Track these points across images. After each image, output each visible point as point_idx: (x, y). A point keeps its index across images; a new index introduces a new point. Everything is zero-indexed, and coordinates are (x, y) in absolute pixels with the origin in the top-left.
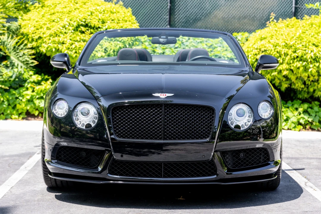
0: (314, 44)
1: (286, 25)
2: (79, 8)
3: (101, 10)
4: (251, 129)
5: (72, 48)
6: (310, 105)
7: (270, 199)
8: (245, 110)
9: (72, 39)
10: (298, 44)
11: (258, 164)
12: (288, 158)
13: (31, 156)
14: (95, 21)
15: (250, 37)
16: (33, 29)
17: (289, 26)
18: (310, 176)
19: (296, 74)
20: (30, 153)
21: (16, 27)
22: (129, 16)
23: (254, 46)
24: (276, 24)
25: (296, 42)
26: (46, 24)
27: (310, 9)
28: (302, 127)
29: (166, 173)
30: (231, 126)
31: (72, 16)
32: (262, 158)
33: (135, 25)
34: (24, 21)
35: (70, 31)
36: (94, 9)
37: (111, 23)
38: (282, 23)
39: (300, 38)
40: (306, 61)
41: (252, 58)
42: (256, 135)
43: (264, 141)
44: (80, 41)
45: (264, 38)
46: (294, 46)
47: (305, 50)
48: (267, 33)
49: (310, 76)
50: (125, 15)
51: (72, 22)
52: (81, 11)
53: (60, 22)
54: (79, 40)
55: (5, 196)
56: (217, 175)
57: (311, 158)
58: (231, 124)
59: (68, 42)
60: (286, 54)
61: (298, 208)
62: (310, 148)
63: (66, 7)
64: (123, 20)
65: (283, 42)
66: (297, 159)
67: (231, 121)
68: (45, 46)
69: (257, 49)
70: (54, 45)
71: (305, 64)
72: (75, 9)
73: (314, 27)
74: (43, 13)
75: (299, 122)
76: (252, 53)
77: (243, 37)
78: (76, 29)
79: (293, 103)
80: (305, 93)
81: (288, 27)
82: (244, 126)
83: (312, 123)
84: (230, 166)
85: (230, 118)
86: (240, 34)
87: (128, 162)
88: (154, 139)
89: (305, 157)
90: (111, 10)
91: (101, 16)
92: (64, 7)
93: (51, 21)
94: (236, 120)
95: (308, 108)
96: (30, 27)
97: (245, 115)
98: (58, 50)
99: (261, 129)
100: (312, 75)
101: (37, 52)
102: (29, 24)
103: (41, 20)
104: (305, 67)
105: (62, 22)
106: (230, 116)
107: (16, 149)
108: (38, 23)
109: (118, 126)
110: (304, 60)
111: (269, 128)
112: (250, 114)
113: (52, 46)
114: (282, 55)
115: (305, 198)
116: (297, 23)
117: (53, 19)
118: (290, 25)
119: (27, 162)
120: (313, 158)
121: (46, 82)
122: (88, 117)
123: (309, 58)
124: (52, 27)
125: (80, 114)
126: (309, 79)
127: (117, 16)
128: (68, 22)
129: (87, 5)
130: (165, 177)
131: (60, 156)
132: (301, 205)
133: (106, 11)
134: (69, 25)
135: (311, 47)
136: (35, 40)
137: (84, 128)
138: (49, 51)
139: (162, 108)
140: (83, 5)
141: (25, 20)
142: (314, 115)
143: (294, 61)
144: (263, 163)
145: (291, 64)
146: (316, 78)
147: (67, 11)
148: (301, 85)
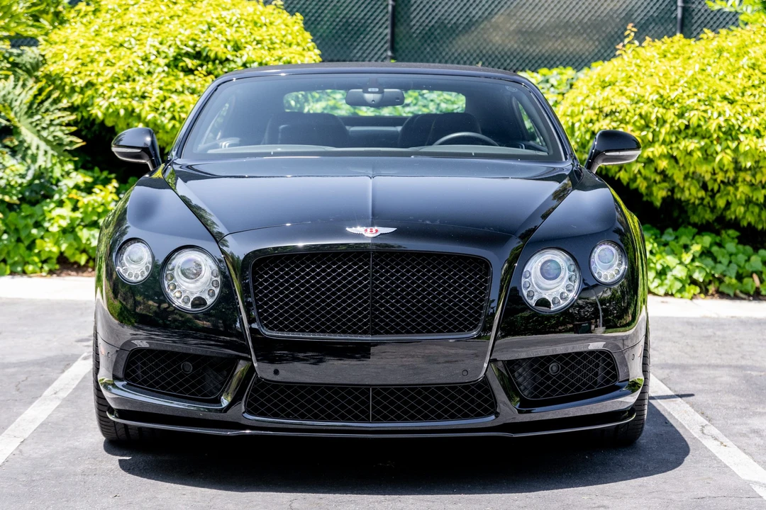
0: (725, 98)
1: (661, 51)
2: (180, 13)
3: (231, 20)
4: (576, 306)
5: (164, 108)
6: (718, 239)
7: (620, 468)
8: (561, 264)
9: (164, 88)
10: (688, 96)
11: (591, 387)
12: (663, 366)
13: (68, 365)
14: (219, 46)
15: (578, 79)
16: (74, 63)
17: (669, 55)
18: (712, 409)
19: (683, 165)
20: (67, 356)
21: (35, 58)
22: (298, 32)
23: (587, 101)
24: (638, 49)
25: (683, 92)
26: (105, 53)
27: (719, 10)
28: (698, 290)
29: (379, 412)
30: (529, 301)
31: (165, 33)
32: (601, 374)
33: (311, 53)
34: (53, 46)
35: (160, 69)
36: (215, 16)
37: (254, 49)
38: (653, 49)
39: (694, 83)
40: (708, 136)
41: (583, 129)
42: (588, 320)
43: (604, 332)
44: (183, 92)
45: (612, 84)
46: (680, 101)
47: (705, 111)
48: (618, 70)
49: (717, 170)
50: (287, 30)
51: (163, 48)
52: (185, 21)
53: (137, 47)
54: (181, 89)
55: (7, 464)
56: (497, 414)
57: (717, 367)
58: (528, 296)
59: (156, 94)
60: (661, 121)
61: (682, 490)
62: (716, 341)
63: (149, 13)
64: (282, 42)
65: (655, 93)
66: (683, 367)
67: (529, 290)
68: (101, 104)
69: (593, 108)
70: (123, 100)
71: (706, 144)
72: (171, 17)
73: (725, 58)
74: (97, 27)
75: (690, 277)
76: (583, 118)
77: (561, 79)
78: (175, 63)
79: (677, 233)
80: (706, 211)
81: (665, 56)
82: (559, 302)
83: (720, 281)
84: (526, 393)
85: (525, 282)
86: (555, 71)
87: (292, 387)
88: (349, 333)
89: (704, 362)
90: (255, 18)
91: (230, 33)
92: (146, 11)
93: (115, 46)
94: (541, 288)
95: (711, 245)
96: (67, 60)
97: (562, 275)
98: (131, 113)
99: (600, 307)
100: (721, 169)
101: (83, 117)
102: (65, 52)
103: (93, 43)
104: (706, 151)
105: (142, 47)
106: (526, 278)
107: (34, 346)
108: (84, 50)
109: (266, 303)
110: (702, 135)
111: (616, 303)
112: (573, 273)
113: (118, 105)
114: (652, 123)
115: (700, 465)
116: (687, 48)
117: (120, 40)
118: (669, 52)
119: (60, 379)
120: (723, 366)
121: (104, 187)
122: (197, 280)
123: (715, 130)
124: (117, 59)
125: (180, 274)
126: (715, 177)
127: (269, 33)
128: (154, 46)
129: (200, 8)
130: (376, 420)
131: (134, 372)
132: (690, 483)
133: (242, 23)
134: (158, 56)
135: (719, 104)
136: (78, 89)
137: (189, 307)
138: (111, 115)
139: (369, 261)
140: (190, 7)
141: (56, 43)
142: (725, 261)
143: (679, 137)
144: (602, 385)
145: (672, 142)
146: (731, 175)
147: (151, 22)
148: (698, 191)
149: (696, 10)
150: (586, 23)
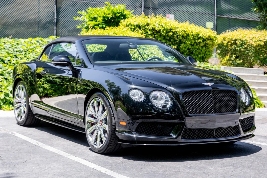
29: (216, 135)
56: (240, 134)
88: (209, 113)
130: (215, 138)
139: (211, 92)
149: (61, 20)
150: (27, 23)
